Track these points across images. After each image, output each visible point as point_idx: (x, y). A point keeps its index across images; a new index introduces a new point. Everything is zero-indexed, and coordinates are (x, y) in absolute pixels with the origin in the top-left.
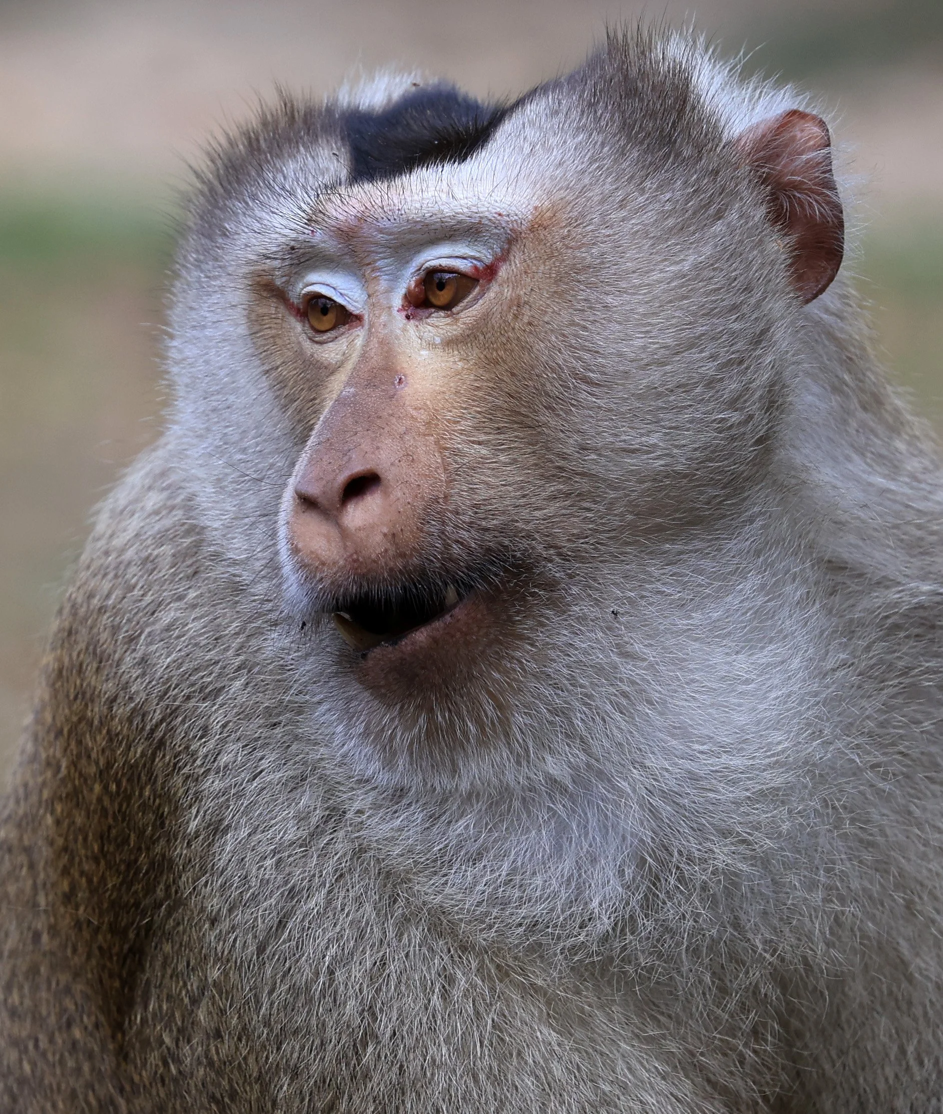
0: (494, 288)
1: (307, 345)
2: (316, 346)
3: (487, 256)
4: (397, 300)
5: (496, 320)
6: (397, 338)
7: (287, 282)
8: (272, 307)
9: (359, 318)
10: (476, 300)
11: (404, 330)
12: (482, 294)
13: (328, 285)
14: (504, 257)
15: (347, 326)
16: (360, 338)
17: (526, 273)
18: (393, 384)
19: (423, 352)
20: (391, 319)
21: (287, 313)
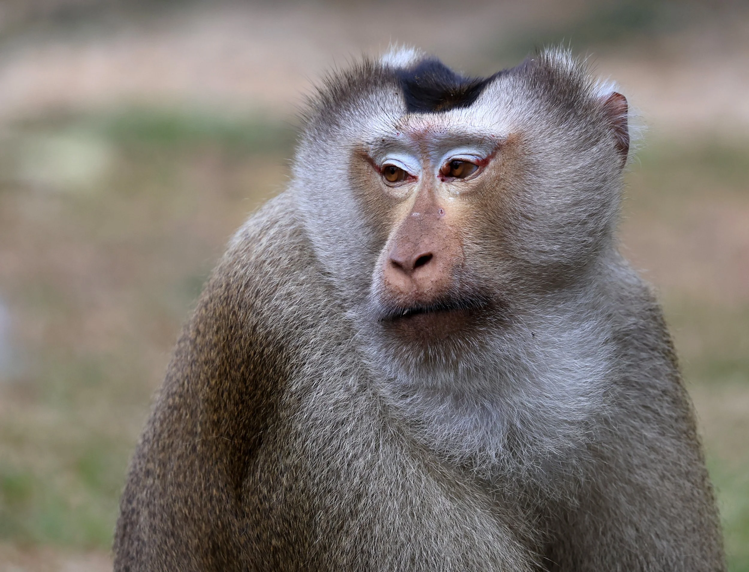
0: (487, 171)
1: (384, 186)
2: (391, 189)
3: (484, 155)
4: (437, 173)
5: (487, 186)
6: (437, 190)
7: (375, 156)
8: (365, 166)
9: (415, 178)
10: (477, 175)
11: (440, 186)
12: (480, 173)
13: (399, 161)
14: (492, 156)
15: (408, 181)
16: (416, 187)
17: (503, 165)
18: (438, 213)
19: (451, 198)
20: (434, 181)
21: (373, 171)
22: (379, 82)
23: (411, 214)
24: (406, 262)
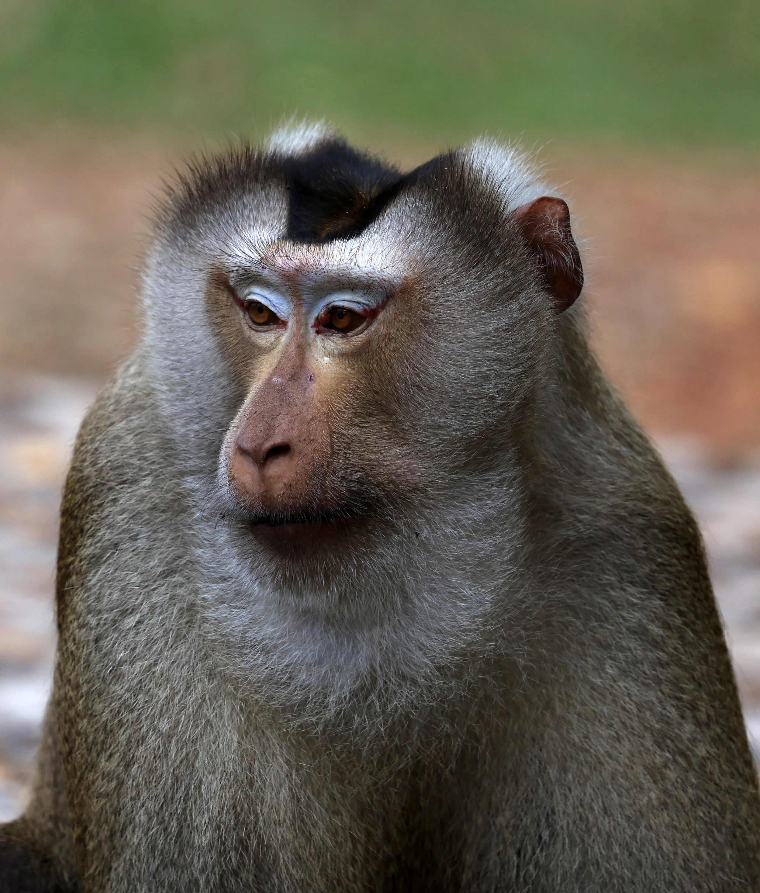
0: (375, 325)
1: (245, 327)
2: (253, 332)
3: (373, 305)
4: (312, 321)
5: (374, 345)
6: (309, 345)
7: (237, 285)
8: (224, 297)
9: (284, 324)
10: (363, 330)
11: (314, 340)
12: (367, 328)
13: (266, 298)
14: (382, 306)
15: (275, 326)
16: (285, 336)
17: (395, 319)
18: (306, 379)
19: (326, 359)
20: (307, 332)
21: (234, 303)
22: (261, 177)
23: (271, 378)
24: (255, 451)
